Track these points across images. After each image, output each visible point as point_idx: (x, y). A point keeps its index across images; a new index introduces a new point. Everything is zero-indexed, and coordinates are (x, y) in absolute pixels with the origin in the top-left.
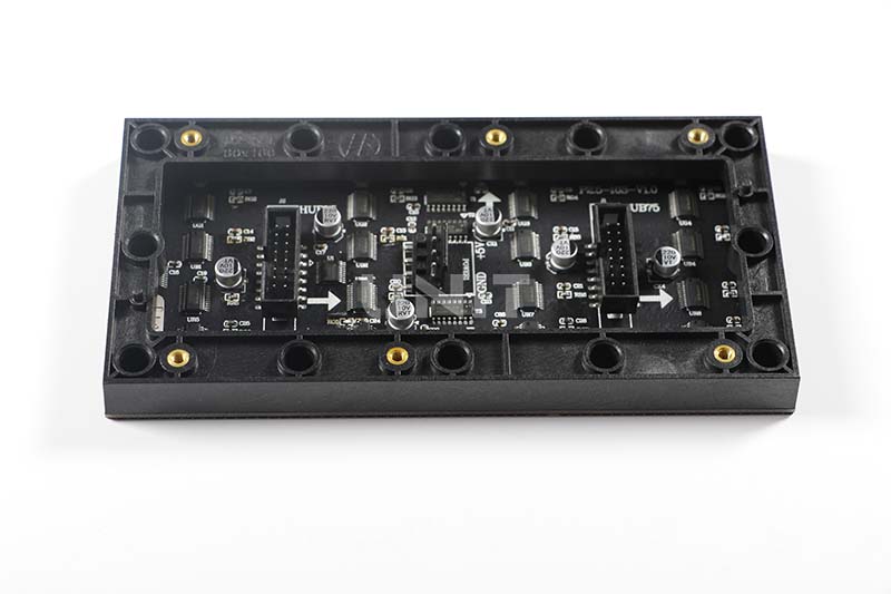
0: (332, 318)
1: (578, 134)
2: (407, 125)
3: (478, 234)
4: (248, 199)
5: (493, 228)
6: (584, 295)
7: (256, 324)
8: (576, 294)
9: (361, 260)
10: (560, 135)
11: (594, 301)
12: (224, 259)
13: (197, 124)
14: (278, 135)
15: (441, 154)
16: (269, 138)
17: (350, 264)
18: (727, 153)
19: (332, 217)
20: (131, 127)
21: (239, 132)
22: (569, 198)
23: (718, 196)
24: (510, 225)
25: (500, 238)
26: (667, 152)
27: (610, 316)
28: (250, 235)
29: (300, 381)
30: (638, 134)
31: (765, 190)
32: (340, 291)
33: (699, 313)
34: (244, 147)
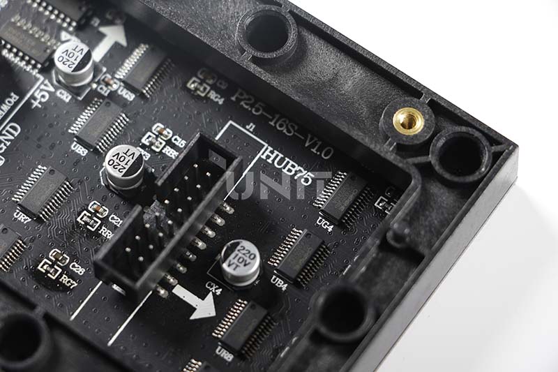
18: (424, 167)
24: (107, 84)
25: (79, 95)
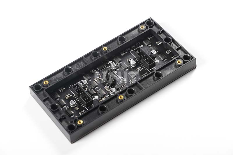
0: (99, 100)
1: (119, 39)
2: (86, 56)
3: (114, 69)
4: (63, 89)
5: (116, 66)
6: (142, 69)
7: (86, 110)
8: (141, 69)
9: (95, 87)
10: (116, 42)
11: (145, 69)
12: (70, 101)
13: (45, 79)
14: (62, 73)
15: (97, 58)
16: (60, 74)
17: (94, 89)
18: (150, 27)
19: (85, 82)
20: (32, 87)
21: (54, 76)
22: (125, 53)
23: (152, 37)
25: (118, 68)
26: (138, 34)
27: (150, 69)
28: (70, 95)
29: (107, 112)
30: (130, 33)
31: (162, 30)
32: (96, 95)
33: (166, 60)
34: (57, 78)
